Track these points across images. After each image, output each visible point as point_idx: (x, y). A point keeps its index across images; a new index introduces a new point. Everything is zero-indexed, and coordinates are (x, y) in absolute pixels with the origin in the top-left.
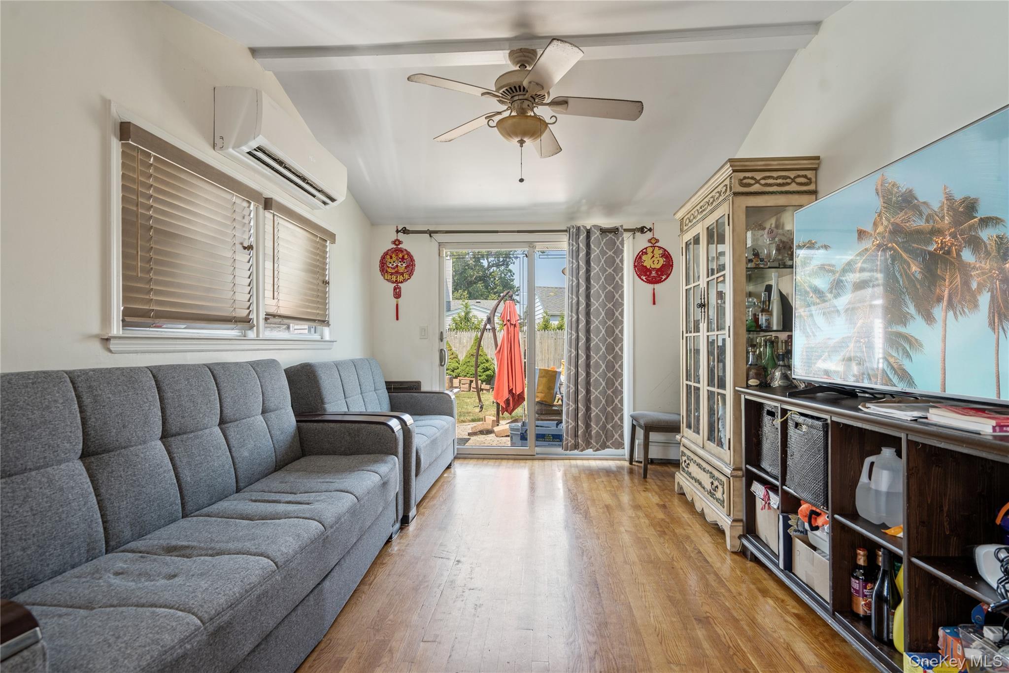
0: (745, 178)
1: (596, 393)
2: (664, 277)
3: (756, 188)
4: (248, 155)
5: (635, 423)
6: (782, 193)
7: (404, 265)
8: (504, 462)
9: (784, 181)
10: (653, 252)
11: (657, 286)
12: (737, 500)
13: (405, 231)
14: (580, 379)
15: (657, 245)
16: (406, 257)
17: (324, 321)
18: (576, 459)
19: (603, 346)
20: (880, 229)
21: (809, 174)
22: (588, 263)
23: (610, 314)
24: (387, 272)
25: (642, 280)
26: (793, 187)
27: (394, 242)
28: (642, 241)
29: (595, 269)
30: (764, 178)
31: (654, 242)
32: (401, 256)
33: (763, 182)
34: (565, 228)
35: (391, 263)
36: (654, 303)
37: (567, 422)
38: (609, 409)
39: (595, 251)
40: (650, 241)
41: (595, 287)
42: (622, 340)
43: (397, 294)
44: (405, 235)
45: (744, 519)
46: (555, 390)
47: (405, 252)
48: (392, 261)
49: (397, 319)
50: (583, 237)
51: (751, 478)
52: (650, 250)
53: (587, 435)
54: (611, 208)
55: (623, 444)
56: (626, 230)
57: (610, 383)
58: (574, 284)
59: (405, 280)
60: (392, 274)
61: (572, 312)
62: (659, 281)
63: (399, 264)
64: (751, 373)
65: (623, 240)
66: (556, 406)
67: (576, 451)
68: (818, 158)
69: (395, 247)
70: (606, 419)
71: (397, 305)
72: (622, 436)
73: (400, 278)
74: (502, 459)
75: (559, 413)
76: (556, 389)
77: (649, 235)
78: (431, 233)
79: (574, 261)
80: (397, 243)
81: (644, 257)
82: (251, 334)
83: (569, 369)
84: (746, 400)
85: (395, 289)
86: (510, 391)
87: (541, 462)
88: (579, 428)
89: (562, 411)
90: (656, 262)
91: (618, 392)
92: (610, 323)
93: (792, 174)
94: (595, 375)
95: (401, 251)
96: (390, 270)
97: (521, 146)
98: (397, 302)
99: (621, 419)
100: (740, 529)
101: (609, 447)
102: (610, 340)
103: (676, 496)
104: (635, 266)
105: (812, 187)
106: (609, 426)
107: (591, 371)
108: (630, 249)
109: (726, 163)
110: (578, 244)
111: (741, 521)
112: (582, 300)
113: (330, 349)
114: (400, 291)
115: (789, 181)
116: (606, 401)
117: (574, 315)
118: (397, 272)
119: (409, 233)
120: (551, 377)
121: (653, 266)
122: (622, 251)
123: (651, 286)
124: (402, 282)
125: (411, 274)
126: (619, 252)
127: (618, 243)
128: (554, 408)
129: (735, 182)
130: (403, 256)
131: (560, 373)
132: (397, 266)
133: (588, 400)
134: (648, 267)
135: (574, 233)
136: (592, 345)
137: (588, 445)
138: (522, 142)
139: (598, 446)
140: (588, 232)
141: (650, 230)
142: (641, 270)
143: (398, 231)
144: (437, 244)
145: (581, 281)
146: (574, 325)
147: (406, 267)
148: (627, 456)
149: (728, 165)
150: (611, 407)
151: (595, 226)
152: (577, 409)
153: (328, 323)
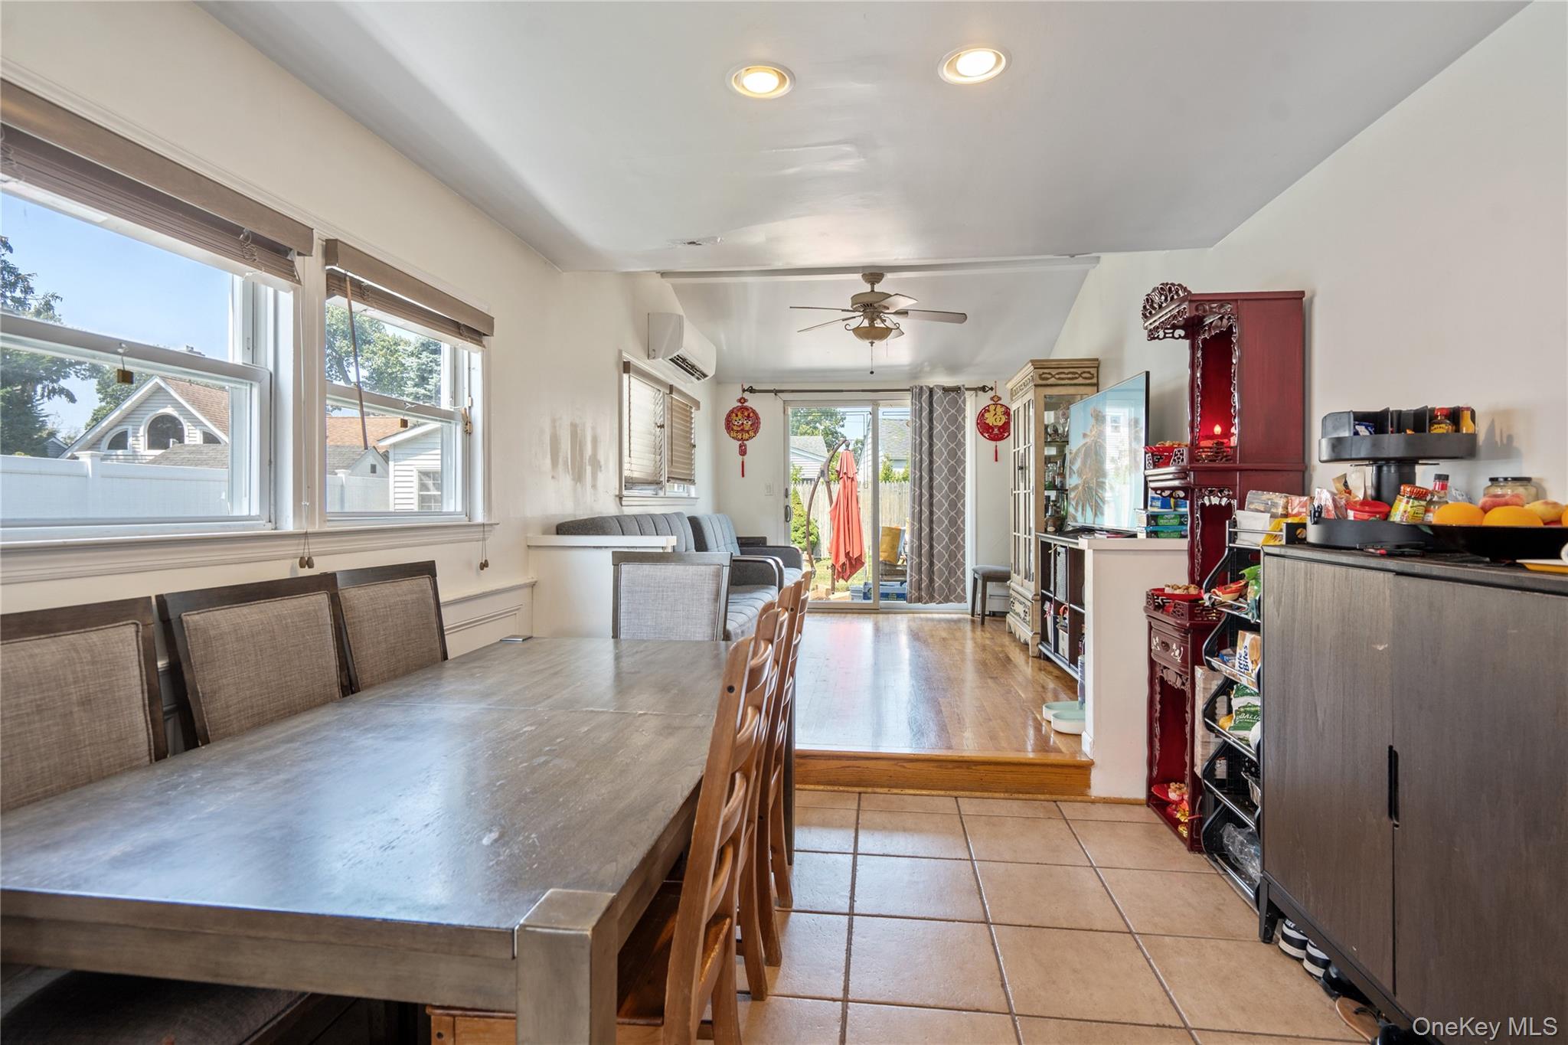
0: (1044, 373)
1: (939, 548)
2: (1006, 435)
3: (1052, 381)
4: (670, 362)
5: (976, 576)
6: (1071, 385)
7: (750, 423)
8: (849, 616)
9: (1074, 376)
10: (995, 410)
11: (999, 443)
12: (1037, 618)
13: (751, 390)
14: (923, 534)
15: (999, 402)
16: (751, 415)
17: (690, 480)
18: (919, 613)
19: (946, 502)
20: (1094, 433)
21: (1093, 371)
22: (931, 420)
23: (953, 471)
24: (732, 430)
25: (985, 437)
26: (1080, 381)
27: (740, 401)
28: (985, 399)
29: (938, 427)
30: (1058, 374)
31: (996, 400)
32: (746, 414)
33: (1057, 376)
34: (908, 388)
35: (738, 421)
36: (996, 460)
37: (911, 576)
38: (952, 564)
39: (938, 410)
40: (992, 399)
41: (938, 445)
42: (964, 496)
43: (743, 452)
44: (752, 394)
45: (1040, 632)
46: (899, 549)
47: (750, 410)
48: (737, 419)
49: (743, 476)
50: (925, 396)
51: (1045, 599)
52: (992, 408)
53: (931, 589)
54: (953, 369)
55: (966, 598)
56: (967, 389)
57: (953, 538)
58: (917, 442)
59: (751, 438)
60: (737, 432)
61: (915, 469)
62: (1002, 438)
63: (745, 422)
64: (1049, 523)
65: (965, 399)
66: (899, 566)
67: (920, 603)
68: (1097, 360)
69: (740, 405)
70: (949, 573)
71: (743, 462)
72: (964, 590)
73: (746, 436)
74: (847, 613)
75: (903, 573)
76: (901, 549)
77: (991, 394)
78: (776, 392)
79: (917, 420)
80: (742, 401)
81: (986, 415)
82: (661, 494)
83: (913, 524)
84: (1042, 542)
85: (741, 446)
86: (847, 554)
87: (885, 616)
88: (923, 581)
89: (906, 571)
90: (998, 420)
91: (961, 547)
92: (952, 479)
93: (1079, 371)
94: (937, 531)
95: (747, 409)
96: (735, 428)
97: (872, 346)
98: (743, 459)
99: (964, 573)
100: (1038, 638)
101: (951, 601)
102: (953, 496)
103: (1007, 634)
104: (978, 424)
105: (1094, 381)
106: (952, 581)
107: (934, 526)
108: (972, 407)
109: (1028, 363)
110: (921, 421)
111: (1038, 634)
112: (925, 458)
113: (694, 505)
114: (745, 448)
115: (1077, 376)
116: (949, 556)
117: (917, 472)
118: (742, 430)
119: (754, 393)
120: (896, 534)
121: (995, 424)
122: (964, 410)
123: (993, 444)
124: (747, 440)
125: (756, 432)
126: (961, 411)
127: (960, 402)
128: (898, 568)
129: (1037, 377)
130: (749, 414)
131: (904, 531)
132: (743, 424)
133: (931, 555)
134: (991, 425)
135: (918, 392)
136: (934, 501)
137: (932, 599)
138: (872, 343)
139: (941, 599)
140: (931, 391)
141: (992, 389)
142: (984, 428)
143: (744, 391)
144: (782, 402)
145: (923, 439)
146: (917, 482)
147: (751, 425)
148: (970, 611)
149: (1030, 364)
150: (954, 562)
151: (936, 386)
152: (921, 563)
153: (694, 481)
